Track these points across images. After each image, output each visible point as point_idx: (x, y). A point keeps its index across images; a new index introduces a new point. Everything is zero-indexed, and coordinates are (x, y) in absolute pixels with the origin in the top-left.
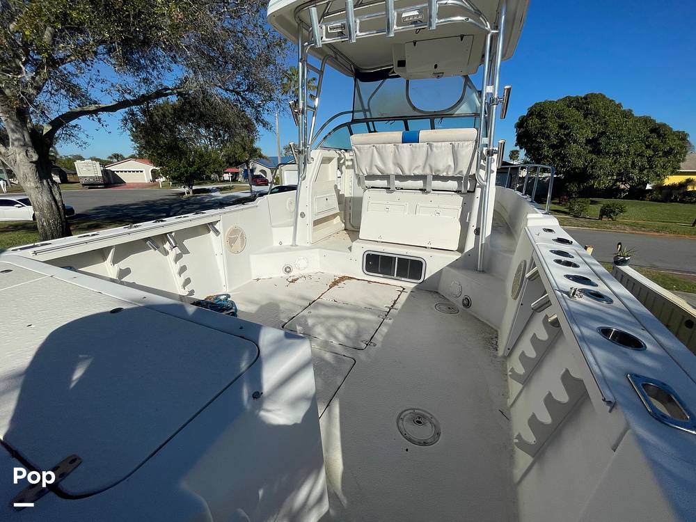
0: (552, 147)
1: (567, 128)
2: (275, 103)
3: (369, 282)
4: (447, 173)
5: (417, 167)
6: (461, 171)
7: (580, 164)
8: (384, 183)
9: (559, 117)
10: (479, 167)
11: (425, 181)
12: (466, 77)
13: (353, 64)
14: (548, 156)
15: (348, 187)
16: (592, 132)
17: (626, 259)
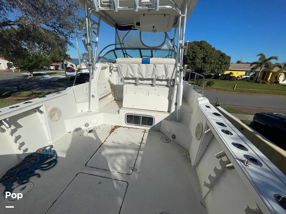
0: (191, 60)
1: (195, 53)
2: (75, 34)
3: (129, 128)
4: (162, 78)
5: (149, 75)
6: (169, 78)
7: (200, 66)
8: (134, 81)
9: (193, 49)
10: (176, 76)
11: (153, 81)
12: (166, 33)
13: (115, 21)
14: (189, 63)
15: (115, 80)
16: (203, 55)
17: (219, 104)
